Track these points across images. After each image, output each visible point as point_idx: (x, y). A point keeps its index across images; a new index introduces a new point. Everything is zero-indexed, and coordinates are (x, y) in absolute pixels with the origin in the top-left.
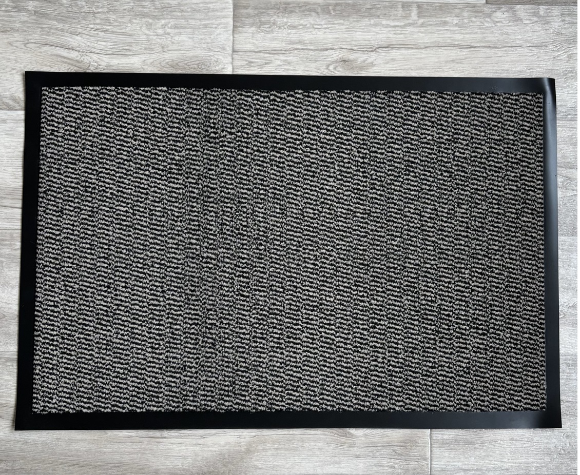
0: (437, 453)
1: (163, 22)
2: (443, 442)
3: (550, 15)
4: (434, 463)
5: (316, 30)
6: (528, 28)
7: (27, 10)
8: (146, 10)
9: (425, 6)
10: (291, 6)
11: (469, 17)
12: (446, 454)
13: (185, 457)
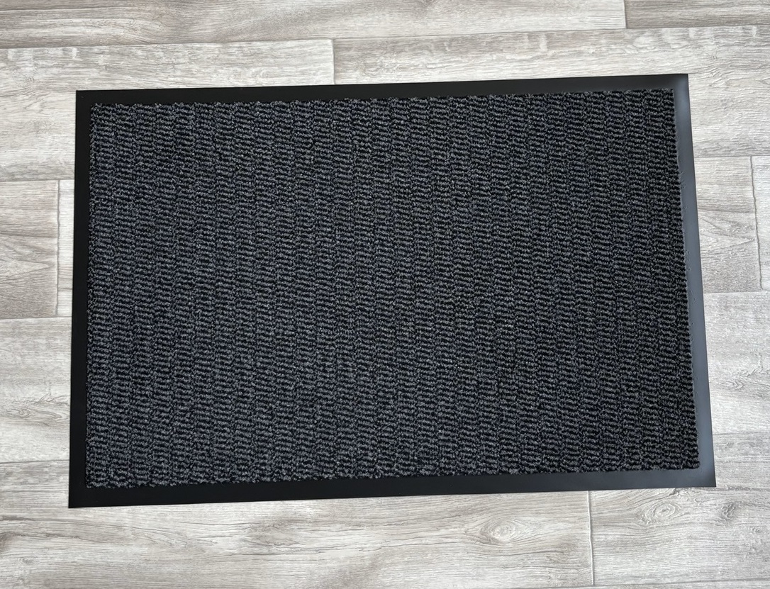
0: (601, 558)
1: (253, 70)
2: (608, 544)
3: (702, 37)
4: (598, 570)
5: (430, 71)
6: (677, 53)
7: (97, 66)
8: (233, 58)
9: (555, 36)
10: (400, 44)
11: (608, 45)
12: (612, 559)
13: (298, 577)
